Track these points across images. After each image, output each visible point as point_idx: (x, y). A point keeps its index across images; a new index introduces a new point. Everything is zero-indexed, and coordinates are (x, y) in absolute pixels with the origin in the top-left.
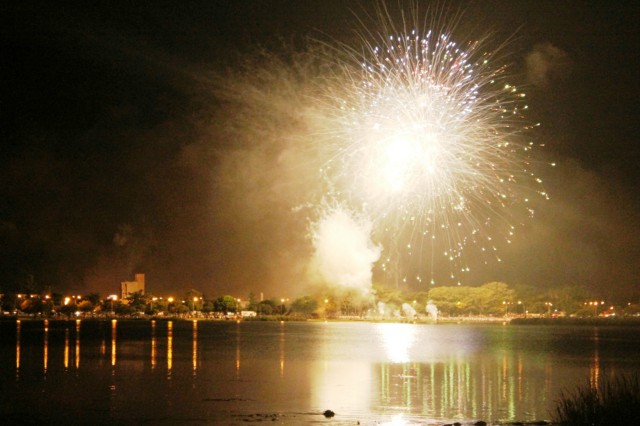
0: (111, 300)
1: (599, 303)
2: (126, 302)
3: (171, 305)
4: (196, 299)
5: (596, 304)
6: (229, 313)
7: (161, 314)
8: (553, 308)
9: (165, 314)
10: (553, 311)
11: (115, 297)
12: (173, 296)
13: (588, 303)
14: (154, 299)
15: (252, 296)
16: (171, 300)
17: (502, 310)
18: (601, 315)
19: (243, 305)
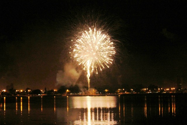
0: (4, 91)
1: (146, 89)
2: (8, 92)
3: (22, 92)
4: (29, 91)
5: (145, 89)
6: (39, 95)
7: (18, 95)
8: (133, 91)
9: (20, 95)
10: (133, 92)
11: (5, 91)
12: (22, 90)
13: (143, 89)
14: (17, 91)
15: (45, 89)
16: (21, 91)
17: (119, 92)
18: (147, 92)
19: (43, 92)
